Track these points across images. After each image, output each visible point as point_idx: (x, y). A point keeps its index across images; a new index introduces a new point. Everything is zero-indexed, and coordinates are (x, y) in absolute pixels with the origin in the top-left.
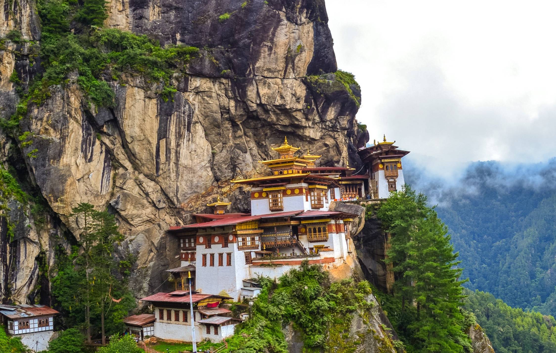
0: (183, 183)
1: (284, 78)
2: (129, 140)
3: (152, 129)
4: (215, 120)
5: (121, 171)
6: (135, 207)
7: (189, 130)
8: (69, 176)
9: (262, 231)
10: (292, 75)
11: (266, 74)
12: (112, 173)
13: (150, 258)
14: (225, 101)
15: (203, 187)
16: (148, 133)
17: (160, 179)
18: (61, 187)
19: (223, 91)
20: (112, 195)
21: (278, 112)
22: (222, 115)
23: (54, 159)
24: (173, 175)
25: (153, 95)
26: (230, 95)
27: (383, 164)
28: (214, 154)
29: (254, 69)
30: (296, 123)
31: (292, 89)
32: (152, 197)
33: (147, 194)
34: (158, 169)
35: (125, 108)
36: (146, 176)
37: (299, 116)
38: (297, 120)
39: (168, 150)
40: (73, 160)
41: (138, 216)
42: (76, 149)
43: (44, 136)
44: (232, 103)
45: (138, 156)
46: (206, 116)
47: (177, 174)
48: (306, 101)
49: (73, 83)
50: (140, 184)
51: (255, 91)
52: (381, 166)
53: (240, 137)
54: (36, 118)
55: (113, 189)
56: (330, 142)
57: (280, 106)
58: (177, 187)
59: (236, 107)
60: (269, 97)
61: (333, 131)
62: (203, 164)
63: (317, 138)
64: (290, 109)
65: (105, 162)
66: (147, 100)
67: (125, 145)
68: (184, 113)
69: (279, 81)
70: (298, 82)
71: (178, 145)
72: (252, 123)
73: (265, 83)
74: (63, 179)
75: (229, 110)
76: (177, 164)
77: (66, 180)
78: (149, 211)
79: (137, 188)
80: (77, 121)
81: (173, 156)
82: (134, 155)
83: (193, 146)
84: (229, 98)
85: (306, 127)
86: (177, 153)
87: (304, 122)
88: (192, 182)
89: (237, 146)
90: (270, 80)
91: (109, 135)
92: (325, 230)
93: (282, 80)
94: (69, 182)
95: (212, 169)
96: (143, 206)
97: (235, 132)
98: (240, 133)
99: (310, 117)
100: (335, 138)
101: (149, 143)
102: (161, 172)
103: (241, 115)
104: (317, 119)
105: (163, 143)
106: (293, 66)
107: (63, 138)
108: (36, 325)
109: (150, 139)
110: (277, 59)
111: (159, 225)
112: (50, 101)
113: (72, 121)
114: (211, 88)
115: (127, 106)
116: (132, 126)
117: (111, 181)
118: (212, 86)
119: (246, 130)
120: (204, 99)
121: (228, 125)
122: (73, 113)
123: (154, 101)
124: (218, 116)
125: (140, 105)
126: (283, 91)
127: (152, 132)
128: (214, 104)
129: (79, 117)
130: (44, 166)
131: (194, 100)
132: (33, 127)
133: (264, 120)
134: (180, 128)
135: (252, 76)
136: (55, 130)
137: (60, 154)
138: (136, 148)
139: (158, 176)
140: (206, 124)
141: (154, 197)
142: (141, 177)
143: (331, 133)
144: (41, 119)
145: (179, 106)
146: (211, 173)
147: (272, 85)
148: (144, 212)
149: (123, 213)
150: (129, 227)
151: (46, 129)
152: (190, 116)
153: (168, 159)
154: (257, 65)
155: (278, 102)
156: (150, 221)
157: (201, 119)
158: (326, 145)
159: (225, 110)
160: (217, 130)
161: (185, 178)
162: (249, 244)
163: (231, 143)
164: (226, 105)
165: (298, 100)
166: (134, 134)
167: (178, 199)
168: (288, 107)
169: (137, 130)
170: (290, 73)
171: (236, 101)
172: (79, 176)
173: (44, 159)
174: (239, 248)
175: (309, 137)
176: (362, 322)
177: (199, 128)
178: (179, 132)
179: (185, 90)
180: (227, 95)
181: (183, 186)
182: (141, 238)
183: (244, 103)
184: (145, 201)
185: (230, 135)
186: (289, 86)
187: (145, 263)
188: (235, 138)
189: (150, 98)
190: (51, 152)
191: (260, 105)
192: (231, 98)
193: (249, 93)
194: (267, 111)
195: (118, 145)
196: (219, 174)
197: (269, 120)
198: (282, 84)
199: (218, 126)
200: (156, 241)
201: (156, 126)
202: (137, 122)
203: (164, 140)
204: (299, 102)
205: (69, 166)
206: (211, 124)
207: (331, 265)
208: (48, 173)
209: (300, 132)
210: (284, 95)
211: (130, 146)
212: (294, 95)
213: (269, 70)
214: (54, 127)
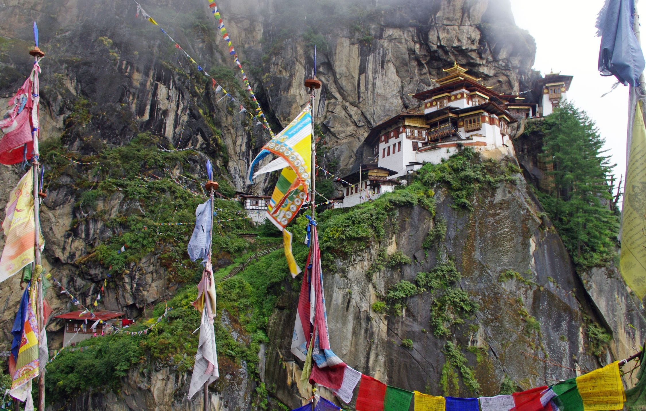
0: (378, 108)
1: (461, 25)
2: (338, 77)
3: (354, 67)
4: (404, 60)
5: (333, 101)
6: (341, 126)
7: (383, 67)
8: (294, 102)
9: (429, 127)
10: (468, 23)
11: (445, 22)
12: (326, 102)
13: (350, 162)
14: (411, 44)
15: (394, 111)
16: (352, 70)
17: (361, 105)
18: (288, 110)
19: (411, 38)
20: (326, 117)
21: (456, 53)
22: (410, 56)
23: (285, 91)
24: (370, 102)
25: (356, 41)
26: (416, 39)
27: (547, 88)
28: (403, 87)
29: (435, 18)
30: (472, 61)
31: (467, 34)
32: (354, 117)
33: (350, 116)
34: (359, 97)
35: (335, 53)
36: (351, 104)
37: (474, 55)
38: (472, 59)
39: (367, 82)
40: (298, 92)
41: (344, 132)
42: (300, 84)
43: (279, 76)
44: (418, 46)
45: (345, 89)
46: (397, 58)
47: (374, 102)
48: (479, 43)
49: (299, 37)
50: (345, 109)
51: (436, 35)
52: (546, 91)
53: (425, 74)
54: (274, 63)
55: (327, 113)
56: (502, 79)
57: (457, 47)
58: (374, 111)
59: (420, 48)
60: (448, 40)
61: (506, 70)
62: (394, 93)
63: (491, 75)
64: (466, 49)
65: (321, 94)
66: (351, 46)
67: (336, 81)
68: (379, 54)
69: (456, 27)
70: (473, 28)
71: (374, 79)
72: (435, 64)
73: (444, 29)
74: (290, 104)
75: (415, 51)
76: (373, 92)
77: (292, 105)
78: (352, 128)
79: (344, 112)
80: (301, 63)
81: (370, 86)
82: (342, 88)
83: (386, 80)
84: (415, 42)
85: (480, 65)
86: (374, 85)
87: (478, 61)
88: (384, 106)
89: (422, 81)
90: (449, 27)
91: (325, 74)
92: (478, 121)
93: (459, 27)
94: (294, 106)
95: (402, 98)
96: (347, 124)
97: (420, 70)
98: (425, 70)
99: (483, 56)
100: (507, 76)
101: (353, 77)
102: (361, 99)
103: (425, 55)
104: (490, 58)
105: (363, 77)
106: (469, 15)
107: (291, 76)
108: (264, 205)
109: (353, 74)
110: (454, 10)
111: (359, 139)
112: (283, 51)
113: (298, 64)
114: (401, 36)
115: (337, 51)
116: (341, 66)
117: (325, 108)
118: (402, 34)
119: (431, 70)
120: (395, 45)
121: (414, 63)
122: (298, 58)
123: (356, 46)
124: (407, 56)
125: (346, 50)
126: (459, 35)
127: (355, 69)
128: (403, 48)
129: (303, 61)
130: (277, 95)
131: (388, 46)
132: (272, 70)
133: (446, 61)
134: (376, 66)
135: (433, 24)
136: (286, 71)
137: (289, 87)
138: (343, 82)
139: (359, 103)
140: (398, 64)
141: (355, 118)
142: (347, 104)
143: (504, 71)
144: (277, 64)
145: (375, 49)
146: (400, 101)
147: (450, 31)
148: (348, 129)
149: (332, 130)
150: (336, 139)
151: (280, 71)
152: (384, 56)
153: (366, 88)
154: (438, 15)
155: (456, 44)
156: (352, 136)
157: (393, 60)
158: (499, 82)
159: (412, 51)
160: (405, 68)
161: (380, 103)
162: (416, 135)
163: (417, 78)
164: (413, 48)
165: (473, 42)
166: (342, 72)
167: (374, 121)
168: (464, 48)
169: (344, 68)
170: (465, 21)
171: (421, 45)
172: (302, 104)
173: (277, 91)
174: (407, 137)
175: (483, 73)
176: (507, 192)
177: (391, 65)
178: (375, 69)
179: (381, 37)
180: (413, 41)
181: (378, 110)
182: (344, 147)
183: (427, 45)
184: (349, 121)
185: (416, 71)
186: (465, 31)
187: (346, 166)
188: (421, 75)
189: (353, 44)
190: (282, 86)
191: (441, 47)
192: (417, 42)
193: (430, 37)
194: (446, 52)
195: (331, 81)
196: (407, 102)
197: (449, 60)
198: (459, 29)
199: (407, 65)
200: (355, 150)
201: (358, 64)
202: (344, 63)
203: (364, 75)
204: (473, 44)
205: (295, 96)
206: (401, 63)
207: (482, 148)
208: (280, 100)
209: (476, 69)
210: (460, 38)
211: (339, 81)
212: (469, 38)
213: (448, 19)
214: (285, 69)
